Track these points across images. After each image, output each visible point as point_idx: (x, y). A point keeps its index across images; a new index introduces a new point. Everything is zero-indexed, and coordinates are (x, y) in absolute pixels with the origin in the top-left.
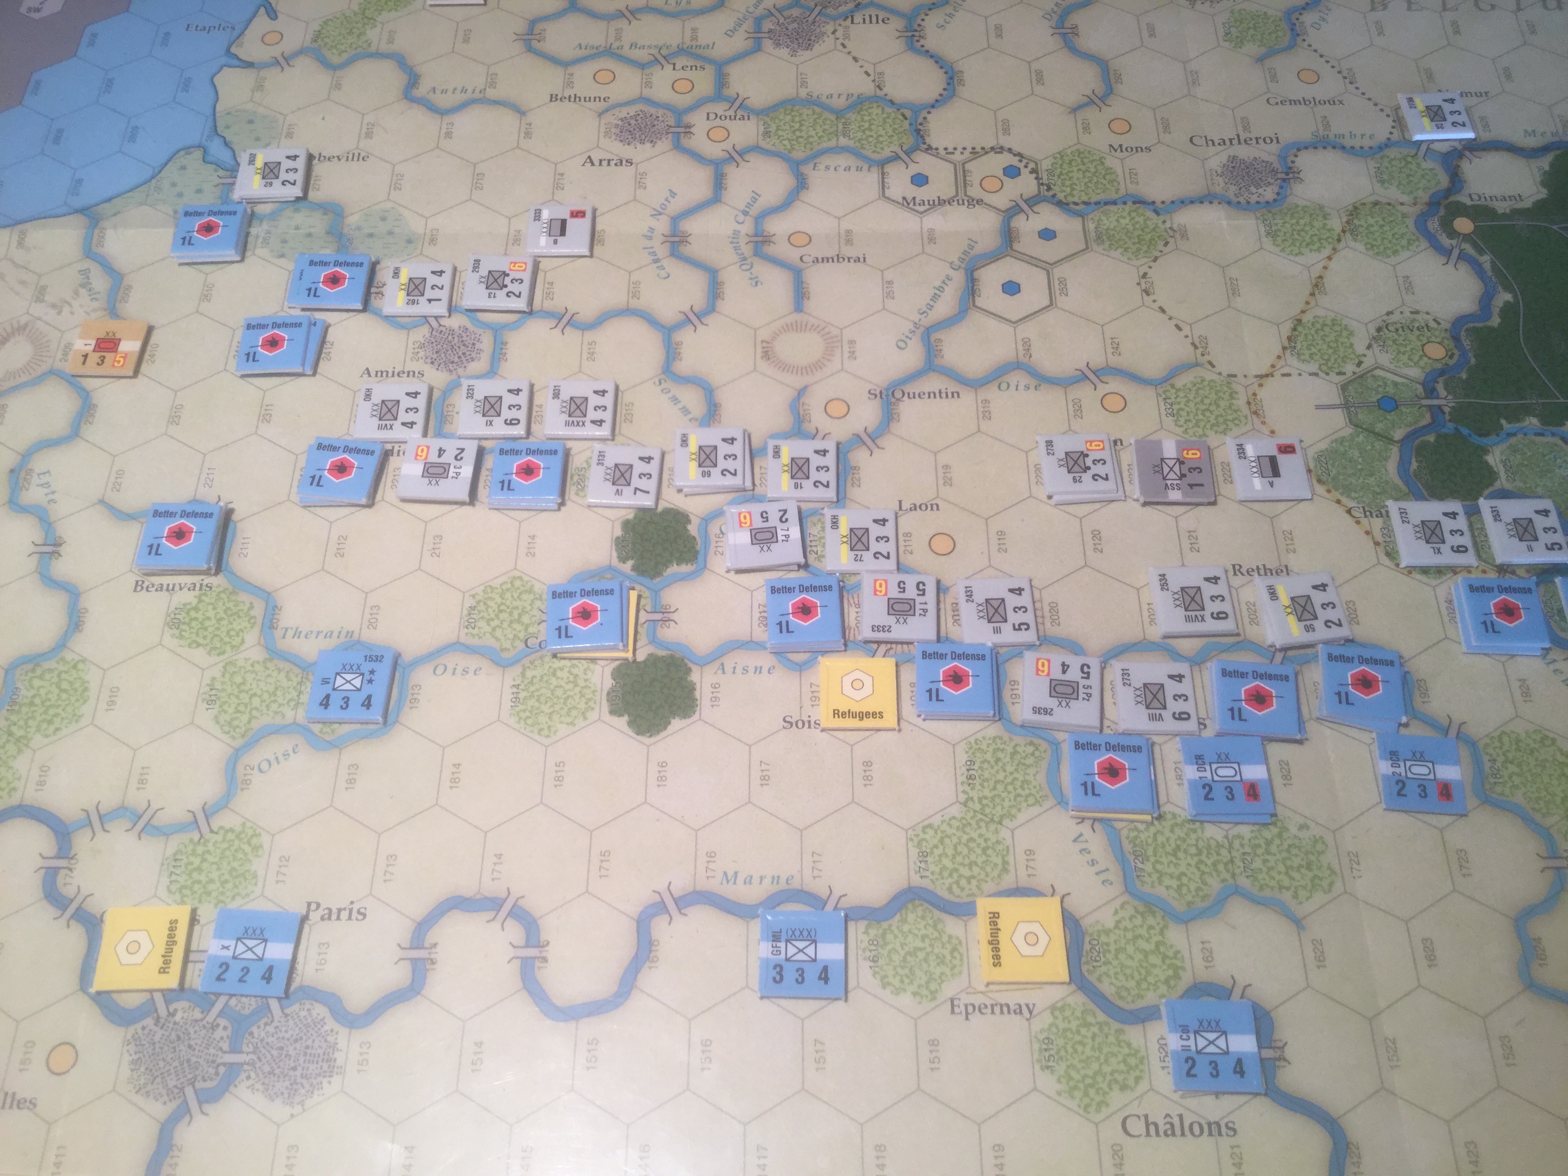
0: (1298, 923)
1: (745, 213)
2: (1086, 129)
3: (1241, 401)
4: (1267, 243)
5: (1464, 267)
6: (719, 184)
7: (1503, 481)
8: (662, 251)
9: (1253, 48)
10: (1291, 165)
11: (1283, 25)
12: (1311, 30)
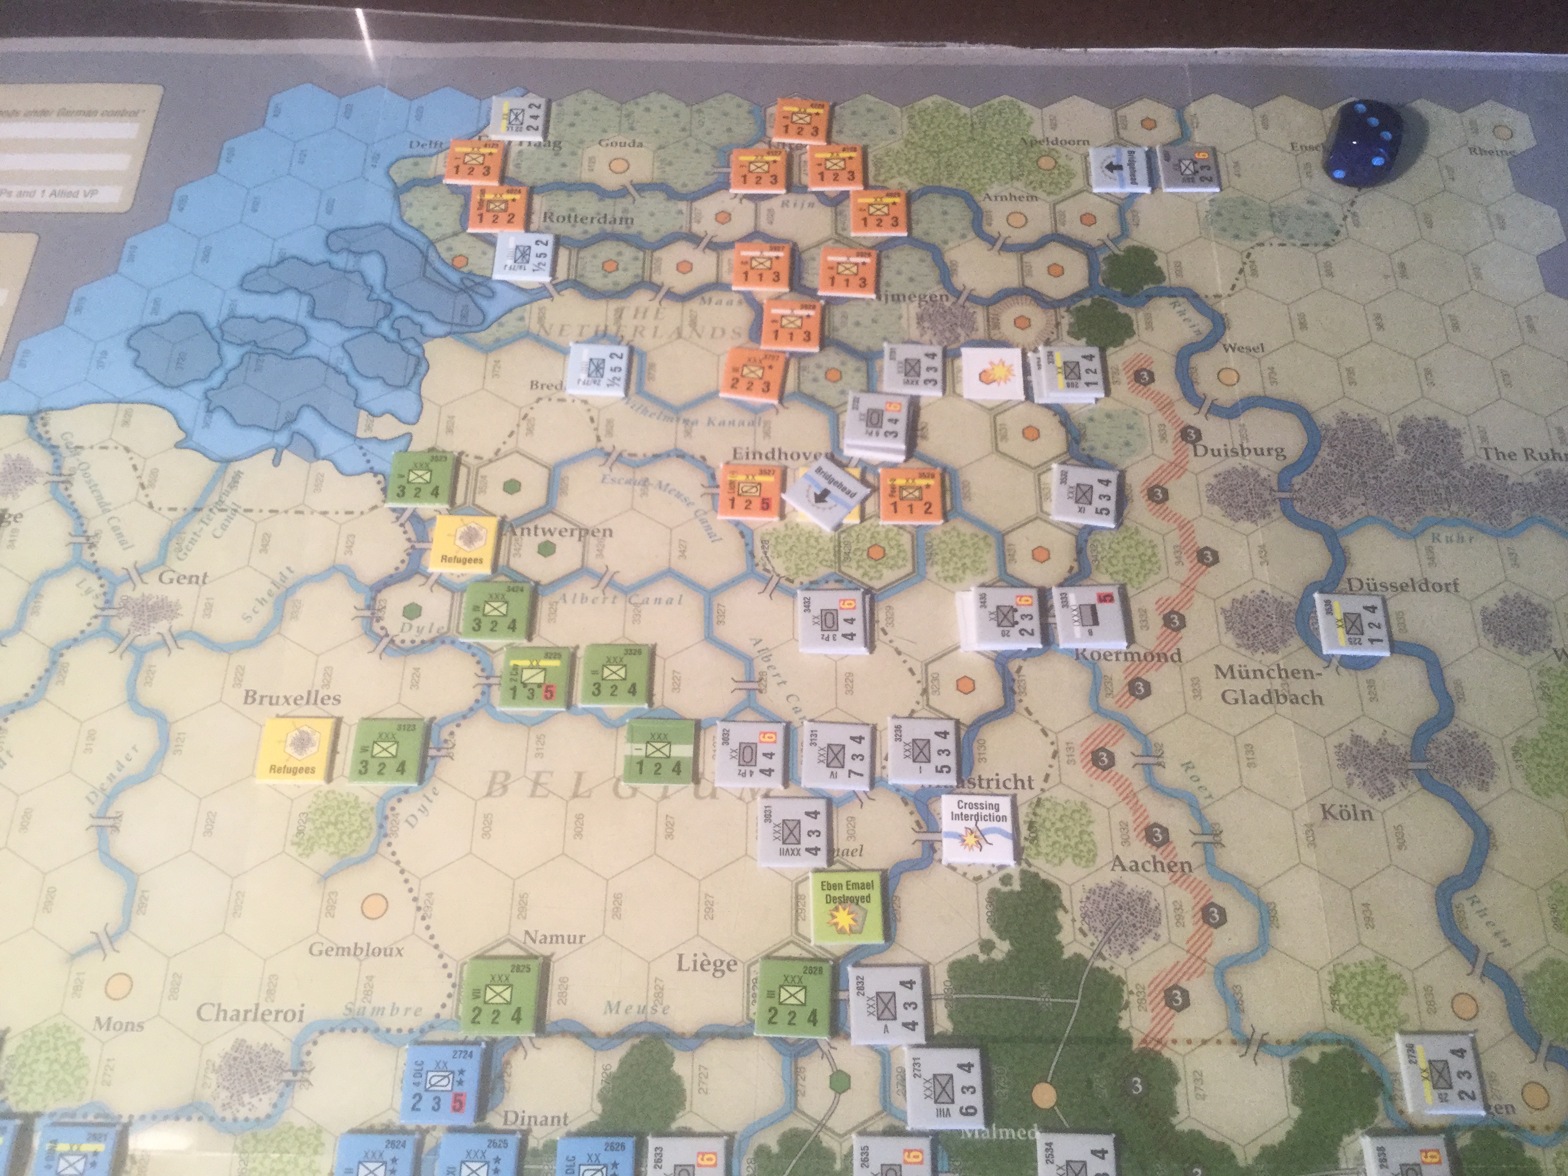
2: (77, 988)
9: (322, 858)
10: (305, 1058)
11: (373, 820)
12: (403, 827)
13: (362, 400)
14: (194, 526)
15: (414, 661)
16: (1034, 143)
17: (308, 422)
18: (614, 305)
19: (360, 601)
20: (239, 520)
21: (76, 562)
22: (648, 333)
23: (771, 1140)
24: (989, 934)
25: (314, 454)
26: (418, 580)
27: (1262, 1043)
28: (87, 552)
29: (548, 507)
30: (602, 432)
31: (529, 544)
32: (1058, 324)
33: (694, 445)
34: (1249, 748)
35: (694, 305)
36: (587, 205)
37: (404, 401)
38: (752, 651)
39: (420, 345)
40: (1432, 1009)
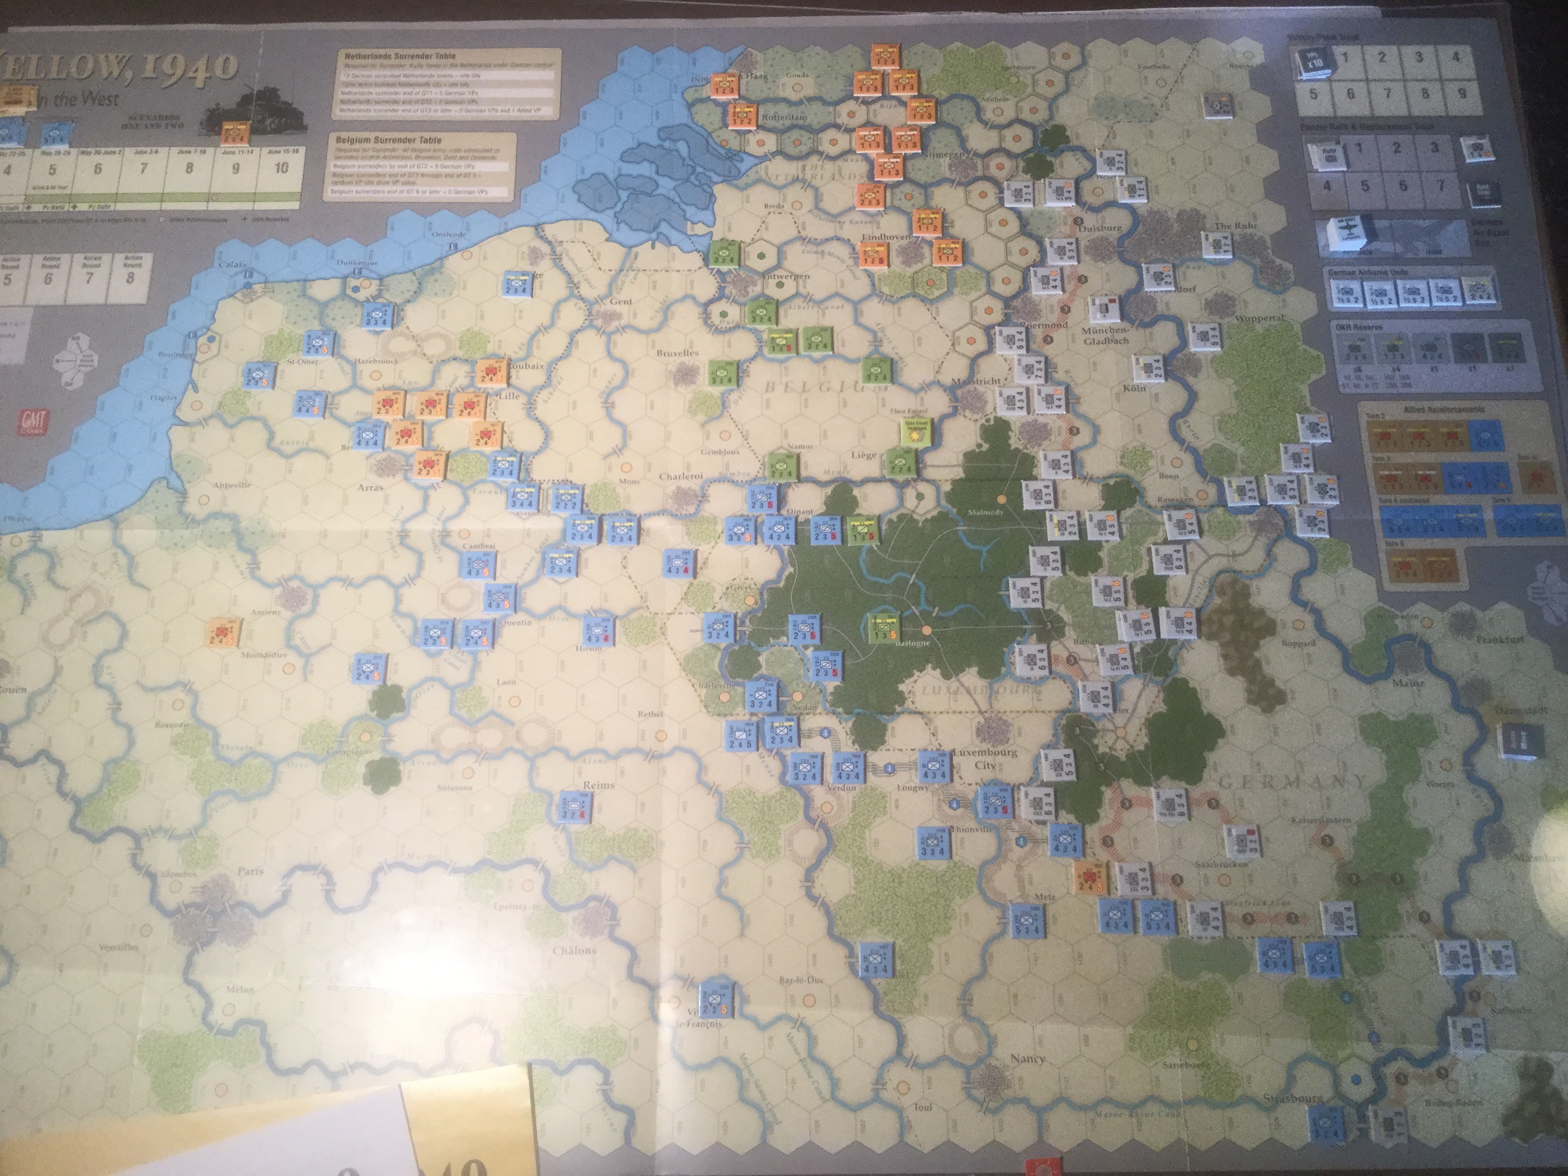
0: (635, 871)
1: (438, 519)
2: (610, 469)
3: (657, 629)
4: (686, 538)
5: (775, 552)
6: (426, 499)
7: (764, 671)
8: (396, 541)
9: (701, 417)
10: (706, 492)
11: (719, 401)
12: (733, 406)
13: (688, 216)
14: (621, 278)
15: (727, 336)
16: (1006, 69)
17: (664, 228)
18: (800, 164)
19: (700, 310)
20: (640, 274)
21: (571, 296)
22: (819, 177)
23: (894, 517)
24: (980, 441)
25: (669, 243)
26: (724, 301)
27: (1091, 479)
28: (576, 291)
29: (778, 266)
30: (800, 229)
31: (772, 282)
32: (1017, 167)
33: (845, 234)
34: (1095, 364)
35: (839, 162)
36: (783, 110)
37: (706, 215)
38: (876, 328)
39: (711, 188)
40: (1163, 463)
